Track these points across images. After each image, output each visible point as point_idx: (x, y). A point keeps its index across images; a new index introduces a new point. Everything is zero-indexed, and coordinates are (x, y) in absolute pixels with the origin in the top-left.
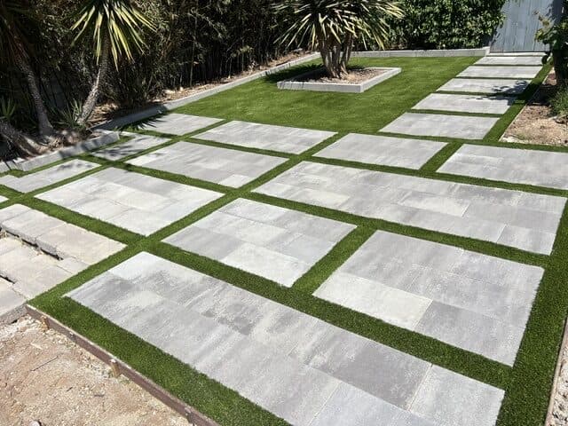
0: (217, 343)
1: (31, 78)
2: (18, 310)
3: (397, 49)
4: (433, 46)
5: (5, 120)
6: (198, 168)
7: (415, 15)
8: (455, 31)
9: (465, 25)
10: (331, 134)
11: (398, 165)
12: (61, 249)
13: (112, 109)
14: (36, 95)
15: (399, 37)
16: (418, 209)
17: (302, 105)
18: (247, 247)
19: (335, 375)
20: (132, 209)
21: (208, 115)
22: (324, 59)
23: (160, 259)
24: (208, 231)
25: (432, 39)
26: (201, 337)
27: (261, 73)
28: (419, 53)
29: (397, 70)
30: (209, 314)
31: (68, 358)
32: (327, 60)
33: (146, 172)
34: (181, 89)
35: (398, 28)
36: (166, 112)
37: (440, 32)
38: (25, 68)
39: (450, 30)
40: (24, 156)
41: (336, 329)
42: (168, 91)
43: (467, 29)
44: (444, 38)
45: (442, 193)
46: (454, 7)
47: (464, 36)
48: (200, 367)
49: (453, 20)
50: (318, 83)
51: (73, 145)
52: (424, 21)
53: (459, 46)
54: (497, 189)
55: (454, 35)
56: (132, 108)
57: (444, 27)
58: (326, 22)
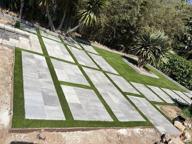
0: (32, 75)
1: (64, 16)
2: (12, 47)
3: (166, 74)
4: (176, 80)
5: (52, 20)
6: (79, 56)
7: (177, 68)
8: (185, 80)
9: (189, 81)
10: (117, 73)
11: (120, 88)
12: (32, 46)
13: (79, 36)
14: (63, 20)
15: (169, 71)
16: (108, 95)
17: (121, 66)
18: (63, 71)
19: (43, 94)
20: (54, 51)
21: (98, 52)
22: (139, 60)
23: (45, 60)
24: (61, 64)
25: (177, 78)
26: (31, 72)
27: (123, 54)
28: (171, 79)
29: (158, 77)
30: (38, 71)
31: (9, 58)
32: (139, 61)
33: (68, 49)
34: (99, 43)
35: (170, 69)
36: (90, 45)
37: (181, 78)
38: (65, 13)
39: (184, 79)
40: (50, 30)
41: (55, 90)
42: (96, 42)
43: (189, 82)
44: (181, 80)
45: (119, 98)
46: (189, 74)
47: (187, 83)
48: (24, 74)
49: (186, 77)
50: (133, 65)
51: (63, 36)
52: (178, 72)
53: (184, 85)
54: (133, 107)
55: (184, 81)
56: (84, 39)
57: (183, 77)
58: (144, 51)
